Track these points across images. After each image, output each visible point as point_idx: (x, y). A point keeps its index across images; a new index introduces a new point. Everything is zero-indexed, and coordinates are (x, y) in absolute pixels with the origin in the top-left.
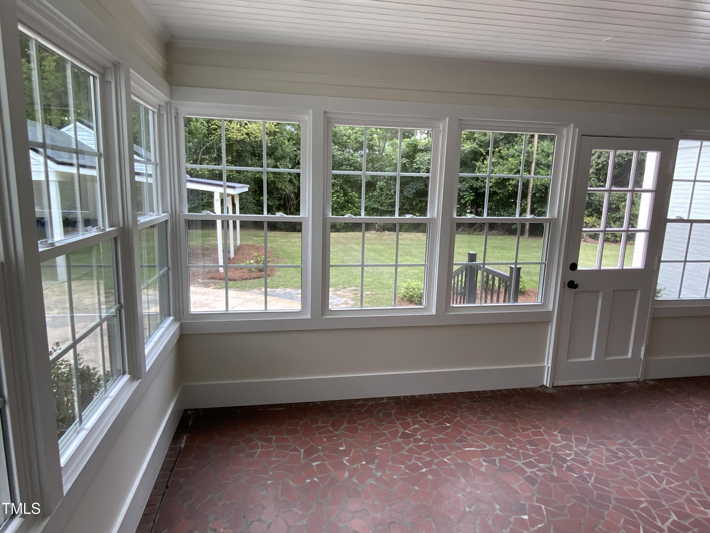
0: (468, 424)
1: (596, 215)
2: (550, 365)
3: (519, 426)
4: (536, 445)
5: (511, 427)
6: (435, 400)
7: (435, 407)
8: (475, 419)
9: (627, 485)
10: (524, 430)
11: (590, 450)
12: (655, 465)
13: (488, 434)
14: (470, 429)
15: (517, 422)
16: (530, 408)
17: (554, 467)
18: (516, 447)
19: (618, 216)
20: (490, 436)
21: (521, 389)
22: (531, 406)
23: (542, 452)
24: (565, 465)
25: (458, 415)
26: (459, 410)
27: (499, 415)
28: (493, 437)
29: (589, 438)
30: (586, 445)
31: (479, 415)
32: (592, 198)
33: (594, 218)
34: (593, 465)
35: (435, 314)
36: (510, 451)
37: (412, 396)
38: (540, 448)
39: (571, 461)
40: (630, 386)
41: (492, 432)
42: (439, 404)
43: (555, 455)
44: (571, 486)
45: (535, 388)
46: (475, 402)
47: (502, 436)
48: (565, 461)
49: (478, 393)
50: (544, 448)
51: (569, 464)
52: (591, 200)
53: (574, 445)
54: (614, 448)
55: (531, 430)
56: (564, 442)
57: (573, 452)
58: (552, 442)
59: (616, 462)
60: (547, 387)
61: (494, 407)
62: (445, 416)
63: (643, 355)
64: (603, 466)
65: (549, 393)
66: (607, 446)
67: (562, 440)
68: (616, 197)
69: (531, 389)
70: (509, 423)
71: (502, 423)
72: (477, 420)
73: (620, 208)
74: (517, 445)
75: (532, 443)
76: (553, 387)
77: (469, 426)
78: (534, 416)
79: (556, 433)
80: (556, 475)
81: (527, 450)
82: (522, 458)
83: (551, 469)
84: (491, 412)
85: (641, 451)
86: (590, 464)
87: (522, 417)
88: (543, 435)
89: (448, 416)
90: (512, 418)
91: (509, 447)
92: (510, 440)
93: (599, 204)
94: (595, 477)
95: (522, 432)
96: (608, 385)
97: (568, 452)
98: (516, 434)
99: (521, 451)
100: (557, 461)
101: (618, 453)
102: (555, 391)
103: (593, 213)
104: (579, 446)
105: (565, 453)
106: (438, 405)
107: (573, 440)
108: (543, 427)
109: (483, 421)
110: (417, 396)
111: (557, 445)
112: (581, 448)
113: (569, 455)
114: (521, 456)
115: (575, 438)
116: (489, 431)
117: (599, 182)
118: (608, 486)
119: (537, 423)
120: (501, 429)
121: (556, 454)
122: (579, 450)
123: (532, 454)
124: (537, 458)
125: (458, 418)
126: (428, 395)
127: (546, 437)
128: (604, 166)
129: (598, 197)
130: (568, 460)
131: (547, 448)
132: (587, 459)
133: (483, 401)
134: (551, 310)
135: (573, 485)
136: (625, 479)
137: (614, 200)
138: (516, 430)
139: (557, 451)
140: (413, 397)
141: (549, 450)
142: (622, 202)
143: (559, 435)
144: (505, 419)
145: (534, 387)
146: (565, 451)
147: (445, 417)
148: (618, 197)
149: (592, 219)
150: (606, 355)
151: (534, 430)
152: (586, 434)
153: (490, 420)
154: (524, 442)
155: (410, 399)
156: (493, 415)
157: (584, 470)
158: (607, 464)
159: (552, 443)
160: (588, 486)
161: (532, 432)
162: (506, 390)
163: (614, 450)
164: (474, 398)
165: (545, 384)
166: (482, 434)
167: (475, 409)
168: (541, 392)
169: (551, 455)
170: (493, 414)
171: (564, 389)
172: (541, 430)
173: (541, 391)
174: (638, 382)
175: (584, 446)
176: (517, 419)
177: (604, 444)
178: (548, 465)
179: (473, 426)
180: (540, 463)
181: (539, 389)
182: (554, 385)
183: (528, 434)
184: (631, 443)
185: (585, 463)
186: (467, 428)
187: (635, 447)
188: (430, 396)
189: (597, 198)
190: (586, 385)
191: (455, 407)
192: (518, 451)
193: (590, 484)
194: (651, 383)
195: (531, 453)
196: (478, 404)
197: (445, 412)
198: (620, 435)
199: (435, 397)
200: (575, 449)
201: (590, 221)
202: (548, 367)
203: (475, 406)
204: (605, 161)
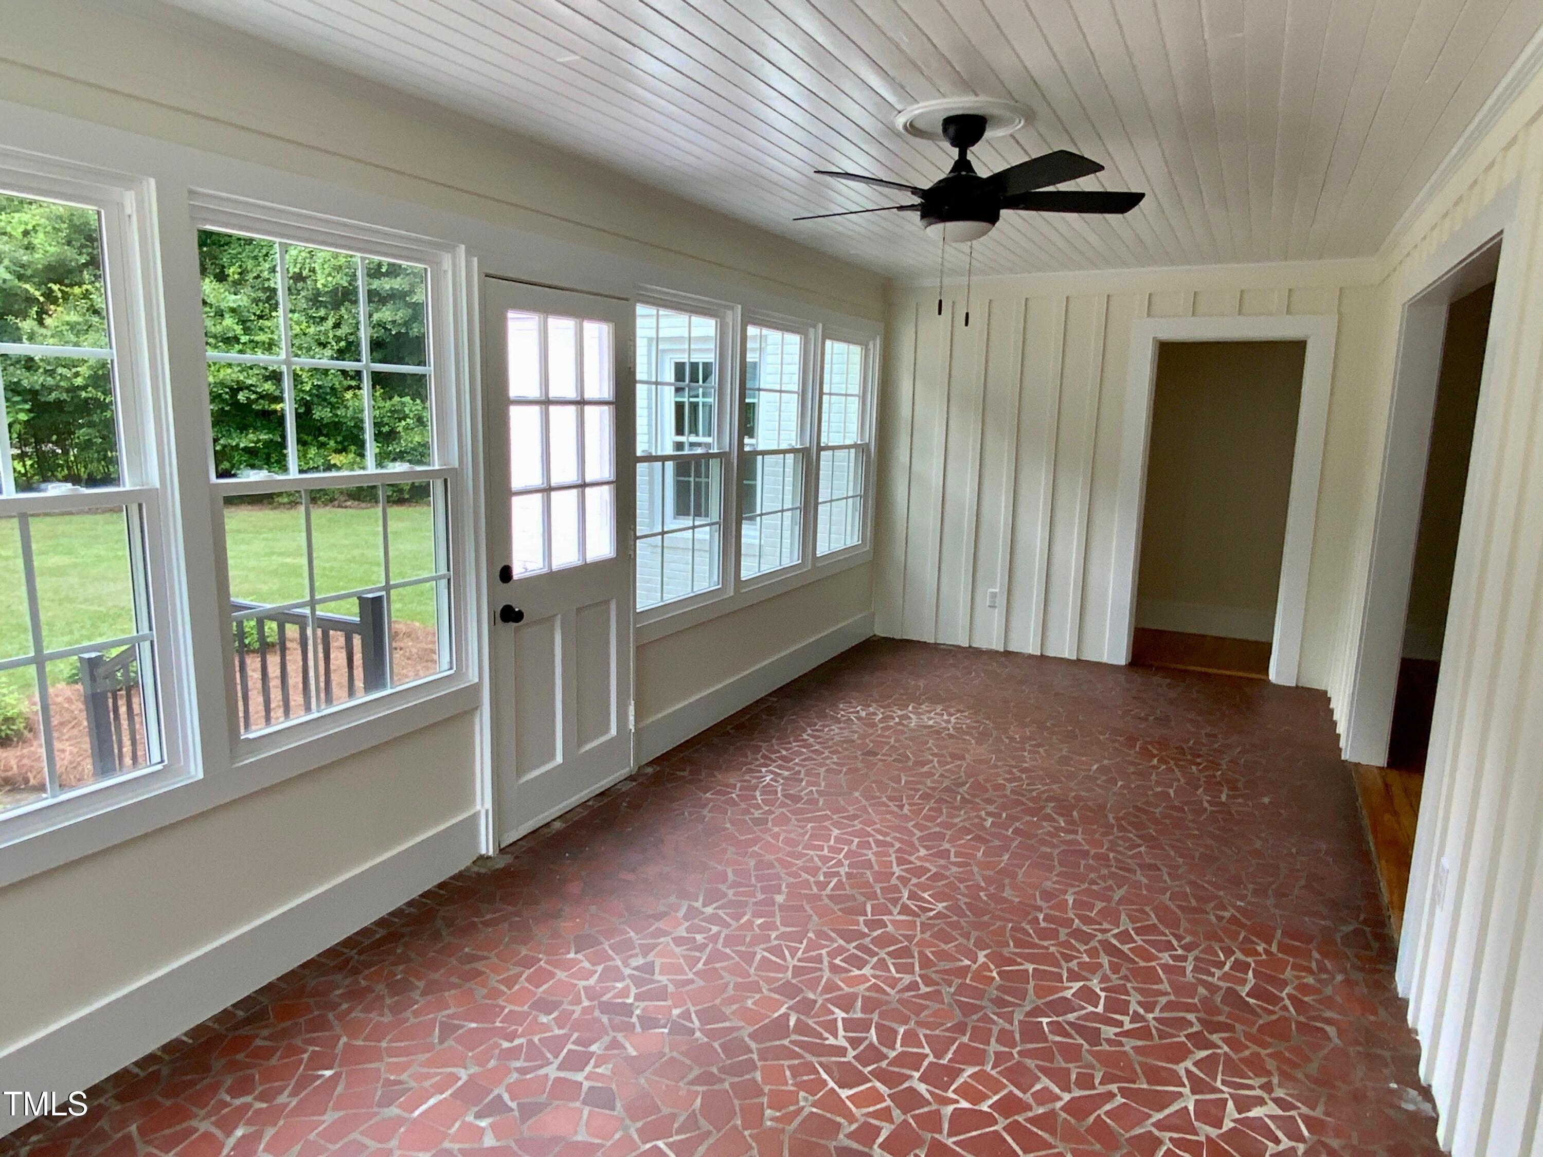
0: (380, 1041)
1: (353, 448)
2: (489, 805)
3: (494, 980)
4: (555, 1005)
5: (480, 992)
6: (247, 1022)
7: (259, 1042)
8: (387, 1018)
9: (748, 997)
10: (510, 982)
11: (650, 958)
12: (756, 929)
13: (442, 1041)
14: (392, 1053)
15: (484, 973)
16: (486, 924)
17: (620, 1037)
18: (521, 1036)
19: (398, 450)
20: (450, 1042)
21: (441, 886)
22: (488, 917)
23: (575, 1016)
24: (634, 1019)
25: (338, 1030)
26: (331, 1016)
27: (436, 976)
28: (457, 1040)
29: (632, 934)
30: (637, 951)
31: (388, 1001)
32: (339, 413)
33: (351, 456)
34: (676, 987)
35: (201, 776)
36: (514, 1053)
37: (166, 1048)
38: (565, 1006)
39: (637, 1004)
40: (624, 789)
41: (447, 1030)
42: (266, 1027)
43: (606, 1008)
44: (672, 1059)
45: (467, 869)
46: (355, 971)
47: (474, 1025)
48: (627, 1010)
49: (349, 942)
50: (573, 1003)
51: (638, 1012)
52: (337, 415)
53: (619, 963)
54: (681, 932)
55: (524, 976)
56: (600, 968)
57: (628, 981)
58: (580, 980)
59: (704, 958)
60: (489, 858)
61: (410, 960)
62: (305, 1051)
63: (633, 723)
64: (691, 981)
65: (502, 870)
66: (671, 933)
67: (593, 964)
68: (385, 410)
69: (460, 876)
70: (468, 985)
71: (453, 992)
72: (391, 1019)
73: (399, 432)
74: (520, 1030)
75: (545, 1006)
76: (501, 850)
77: (384, 1044)
78: (507, 939)
79: (572, 955)
80: (635, 1053)
81: (546, 1028)
82: (549, 1055)
83: (614, 1044)
84: (412, 979)
85: (720, 912)
86: (671, 988)
87: (485, 954)
88: (552, 975)
89: (311, 1048)
90: (467, 967)
91: (506, 1045)
92: (498, 1024)
93: (356, 426)
94: (696, 1012)
95: (509, 992)
96: (590, 803)
97: (619, 985)
98: (501, 1002)
99: (536, 1039)
100: (618, 1019)
101: (694, 938)
102: (508, 859)
103: (346, 444)
104: (630, 961)
105: (616, 990)
106: (265, 1033)
107: (610, 952)
108: (540, 956)
109: (408, 1014)
110: (185, 1039)
111: (592, 981)
112: (634, 963)
113: (625, 993)
114: (545, 1050)
115: (612, 947)
116: (437, 1030)
117: (346, 379)
118: (724, 1018)
119: (524, 952)
120: (462, 1009)
121: (604, 1002)
122: (634, 969)
123: (561, 1032)
124: (575, 1035)
125: (344, 1039)
126: (216, 1018)
127: (561, 975)
128: (350, 344)
129: (351, 409)
130: (632, 1005)
131: (578, 1002)
132: (659, 982)
133: (375, 958)
134: (477, 680)
135: (675, 1054)
136: (737, 986)
137: (384, 417)
138: (495, 994)
139: (601, 996)
140: (172, 1047)
141: (586, 1003)
142: (400, 421)
143: (579, 956)
144: (454, 979)
145: (463, 868)
146: (614, 988)
147: (305, 1056)
148: (390, 411)
149: (346, 458)
150: (580, 744)
151: (527, 972)
152: (622, 926)
153: (422, 1001)
154: (528, 1014)
155: (166, 1057)
156: (421, 984)
157: (670, 1008)
158: (694, 970)
159: (582, 984)
160: (697, 1040)
161: (527, 980)
162: (410, 904)
163: (685, 934)
164: (348, 961)
165: (483, 852)
166: (429, 1048)
167: (369, 990)
168: (485, 874)
169: (597, 1013)
170: (419, 979)
171: (522, 847)
172: (542, 963)
173: (483, 871)
174: (631, 778)
175: (636, 955)
176: (479, 965)
177: (665, 933)
178: (606, 1039)
179: (391, 1041)
180: (590, 1045)
181: (476, 869)
182: (502, 847)
183: (523, 988)
184: (698, 904)
185: (661, 994)
186: (384, 1054)
187: (709, 910)
188: (225, 1016)
189: (350, 413)
190: (554, 820)
191: (316, 1013)
192: (530, 1042)
193: (698, 1034)
194: (650, 770)
195: (557, 1032)
196: (367, 972)
197: (298, 1042)
198: (673, 899)
199: (241, 1014)
200: (627, 972)
201: (344, 461)
202: (487, 811)
203: (363, 983)
204: (351, 334)
